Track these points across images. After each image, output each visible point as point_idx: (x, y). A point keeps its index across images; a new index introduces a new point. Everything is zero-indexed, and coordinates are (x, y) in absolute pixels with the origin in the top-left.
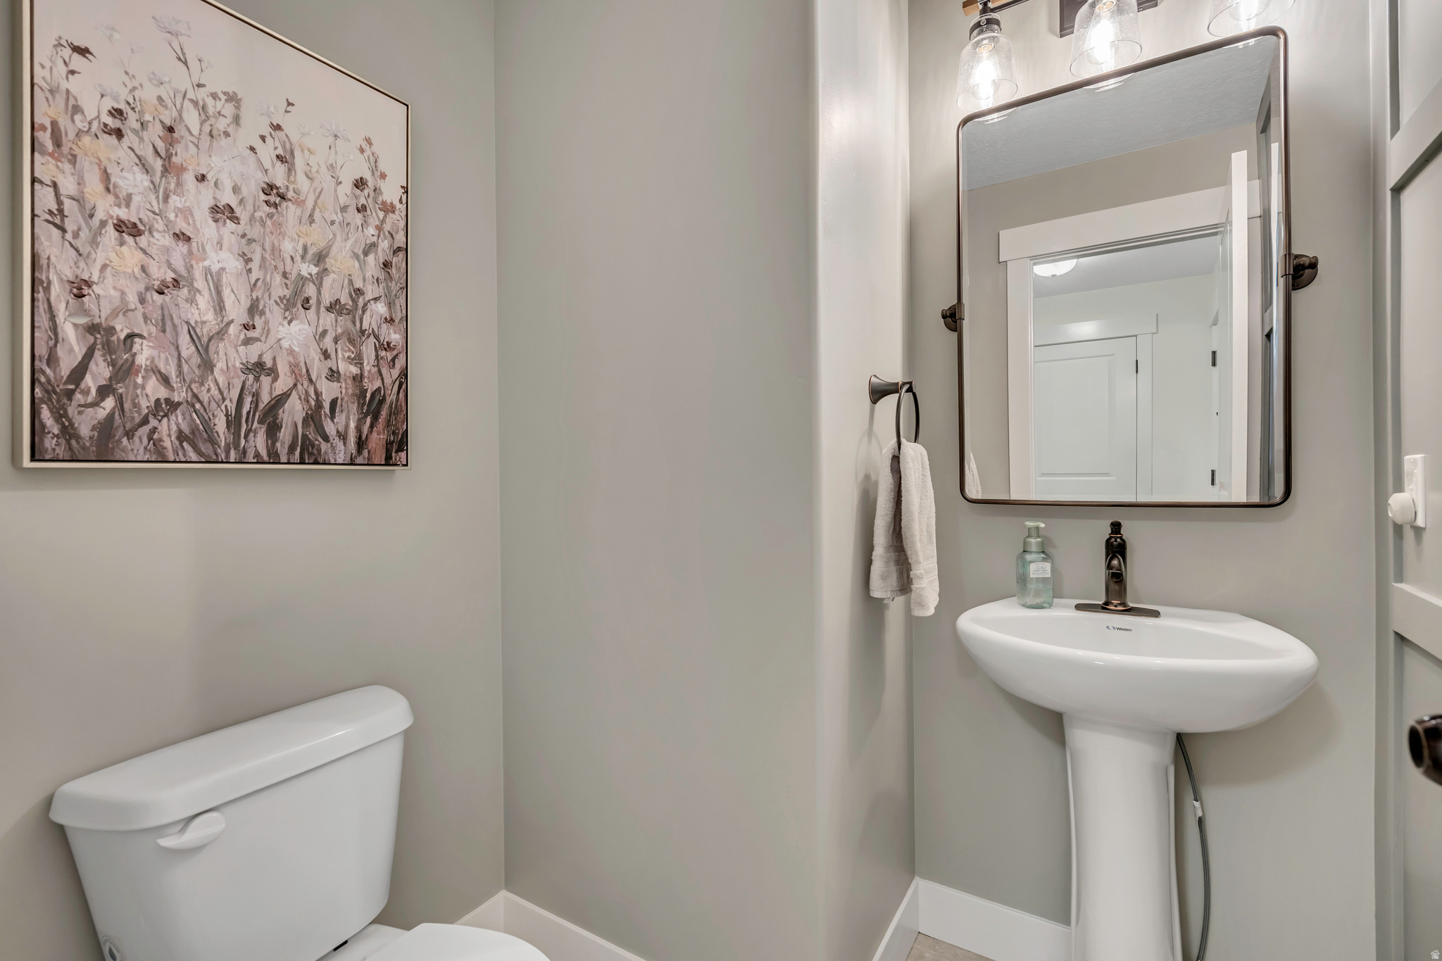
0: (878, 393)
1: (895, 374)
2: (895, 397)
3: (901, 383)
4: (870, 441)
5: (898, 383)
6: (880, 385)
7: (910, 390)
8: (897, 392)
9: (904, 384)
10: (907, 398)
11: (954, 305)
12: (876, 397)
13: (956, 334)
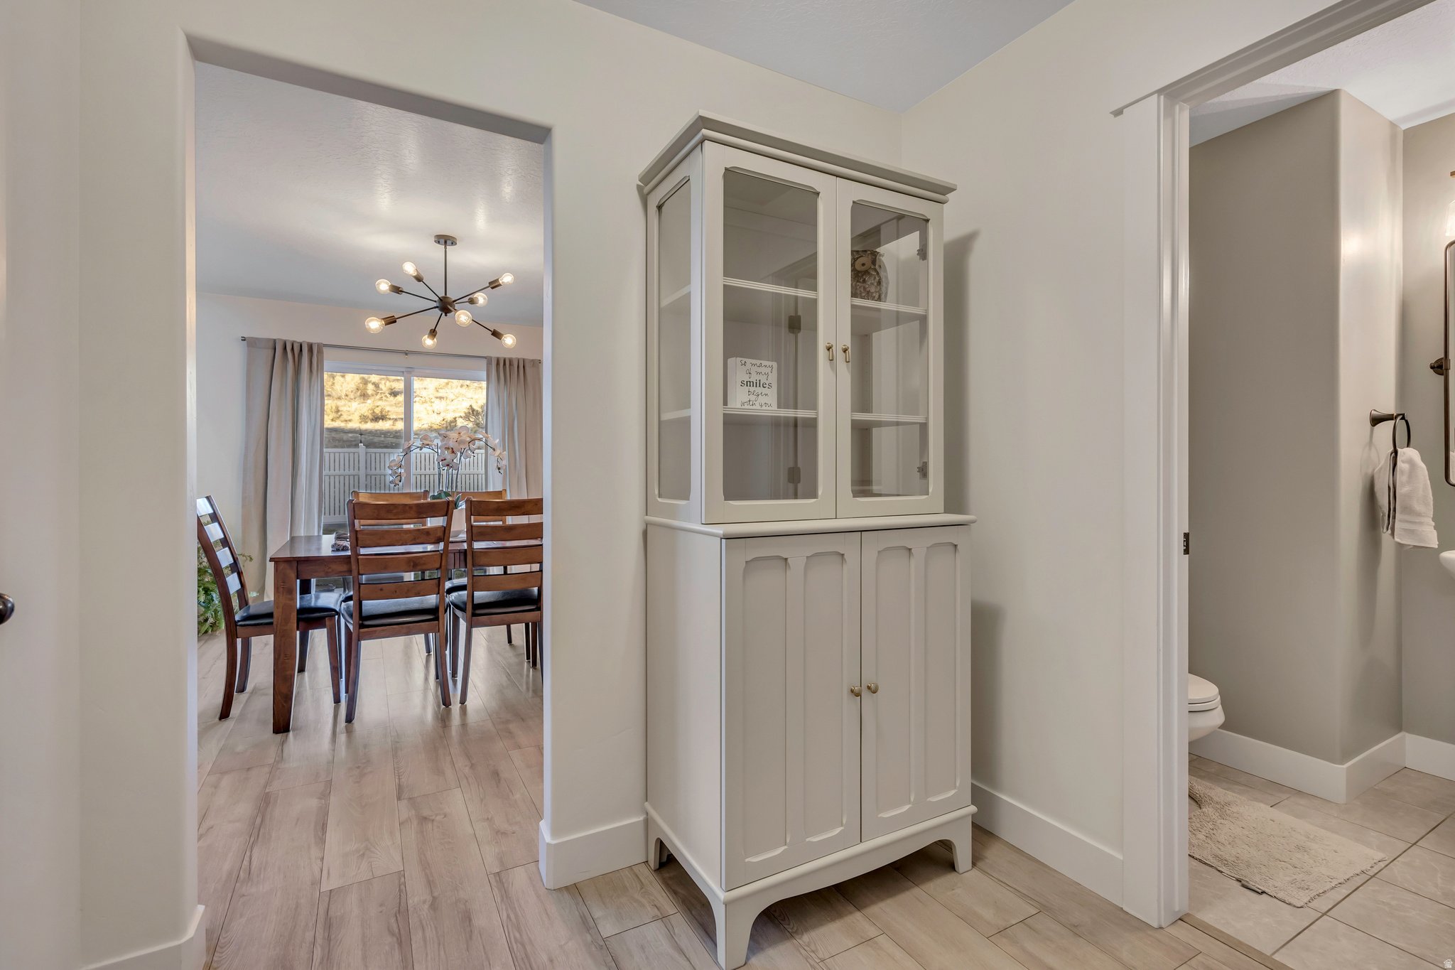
0: (1376, 421)
1: (1390, 409)
2: (1393, 422)
3: (1395, 414)
4: (1370, 448)
5: (1393, 415)
6: (1379, 416)
7: (1403, 418)
8: (1392, 419)
9: (1398, 415)
10: (1401, 424)
11: (1442, 358)
12: (1376, 422)
13: (1442, 377)
